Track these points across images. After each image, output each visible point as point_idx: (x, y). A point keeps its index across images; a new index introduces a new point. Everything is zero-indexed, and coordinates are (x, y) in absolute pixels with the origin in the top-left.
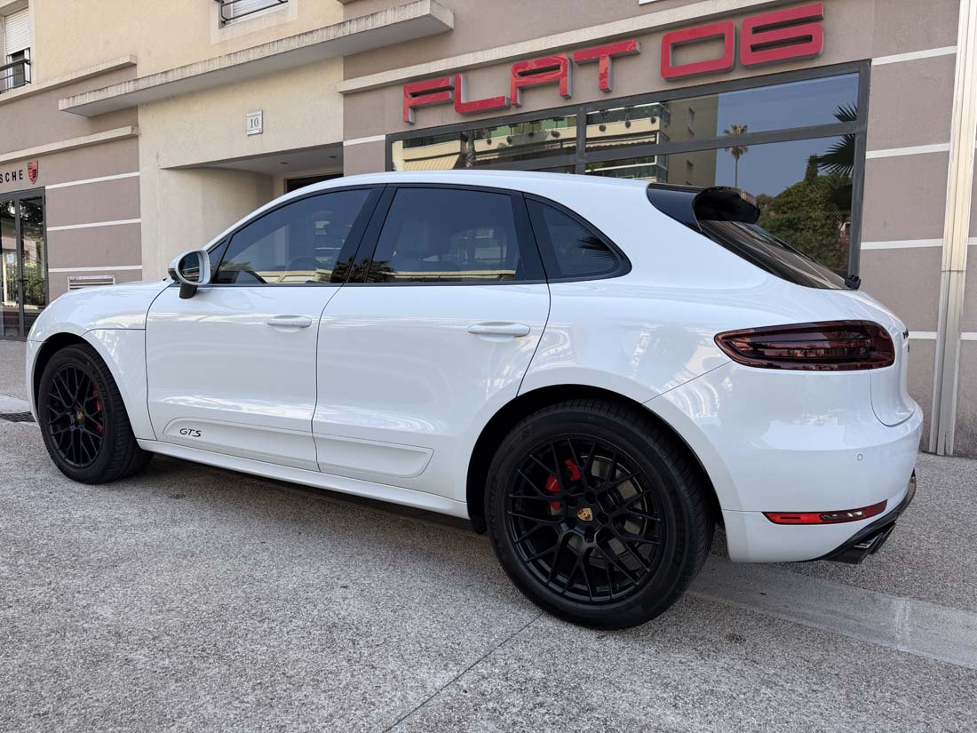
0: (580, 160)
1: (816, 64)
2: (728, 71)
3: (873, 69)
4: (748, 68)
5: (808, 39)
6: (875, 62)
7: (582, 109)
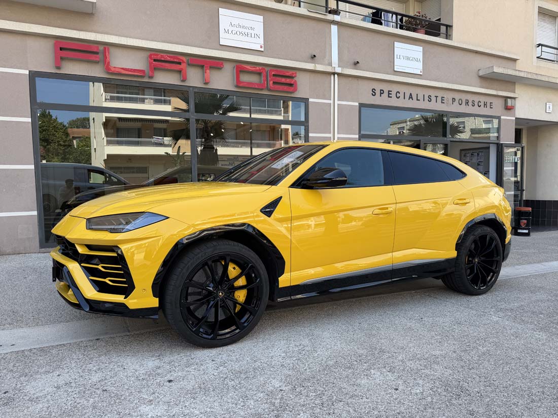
0: (192, 117)
1: (292, 95)
2: (262, 89)
3: (310, 103)
4: (270, 90)
5: (291, 85)
6: (310, 100)
7: (191, 89)
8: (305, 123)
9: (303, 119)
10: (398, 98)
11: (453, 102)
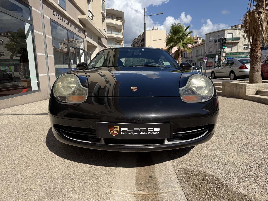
1: (25, 2)
6: (33, 8)
8: (32, 23)
10: (61, 20)
11: (74, 28)
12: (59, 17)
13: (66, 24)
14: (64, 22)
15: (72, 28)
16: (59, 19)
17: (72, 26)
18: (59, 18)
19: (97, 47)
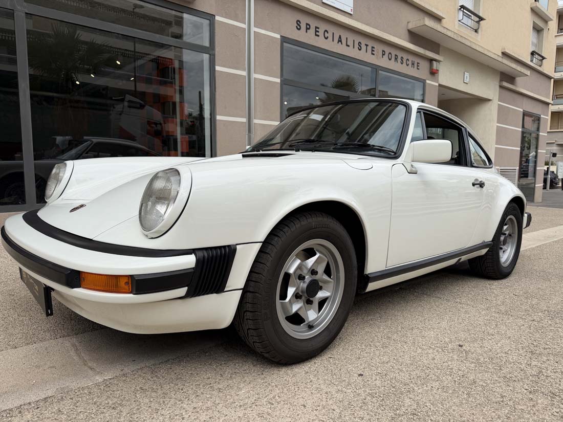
8: (210, 50)
9: (207, 44)
10: (326, 38)
11: (383, 55)
12: (316, 31)
13: (349, 46)
14: (340, 41)
15: (373, 54)
16: (318, 36)
17: (373, 51)
18: (321, 33)
19: (490, 100)
